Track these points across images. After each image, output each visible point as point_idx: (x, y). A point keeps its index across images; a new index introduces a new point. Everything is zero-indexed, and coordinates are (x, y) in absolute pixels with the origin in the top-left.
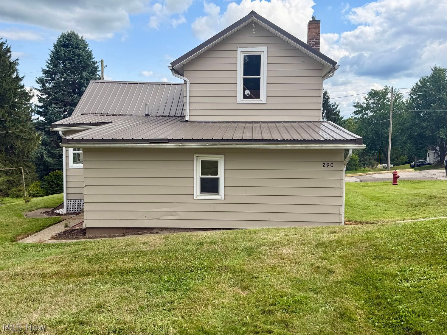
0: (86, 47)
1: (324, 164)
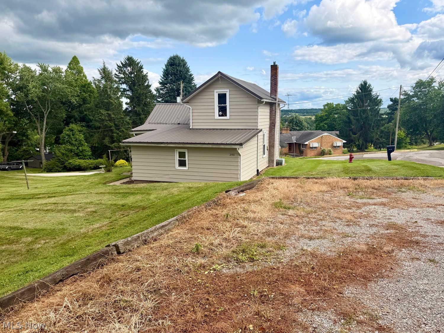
0: (185, 65)
1: (231, 154)
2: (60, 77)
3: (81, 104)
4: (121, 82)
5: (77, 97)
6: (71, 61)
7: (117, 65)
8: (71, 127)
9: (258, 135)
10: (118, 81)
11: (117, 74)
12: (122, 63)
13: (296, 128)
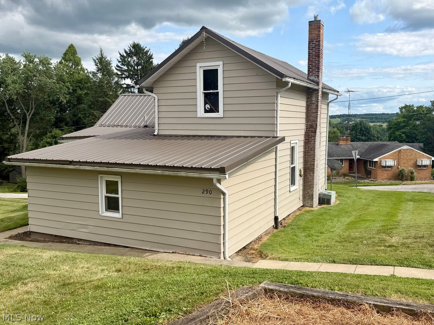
1: (204, 190)
2: (48, 69)
3: (75, 104)
4: (123, 76)
5: (67, 94)
6: (67, 51)
7: (120, 54)
8: (53, 133)
9: (276, 148)
10: (120, 75)
11: (120, 66)
12: (126, 52)
13: (361, 137)
